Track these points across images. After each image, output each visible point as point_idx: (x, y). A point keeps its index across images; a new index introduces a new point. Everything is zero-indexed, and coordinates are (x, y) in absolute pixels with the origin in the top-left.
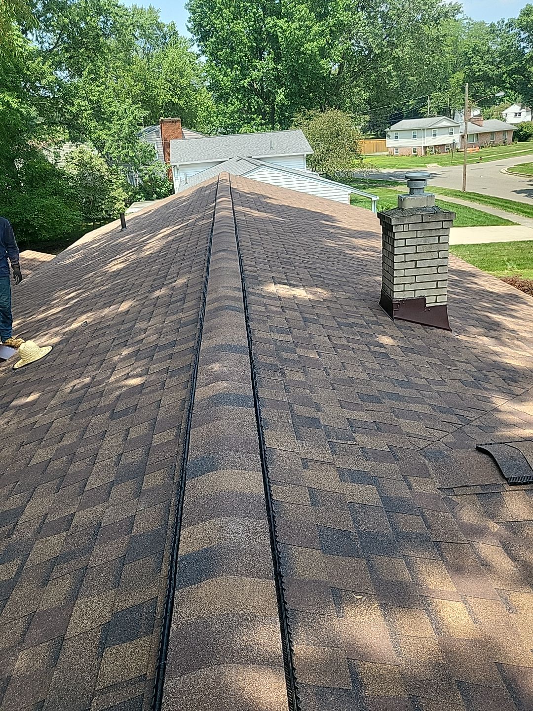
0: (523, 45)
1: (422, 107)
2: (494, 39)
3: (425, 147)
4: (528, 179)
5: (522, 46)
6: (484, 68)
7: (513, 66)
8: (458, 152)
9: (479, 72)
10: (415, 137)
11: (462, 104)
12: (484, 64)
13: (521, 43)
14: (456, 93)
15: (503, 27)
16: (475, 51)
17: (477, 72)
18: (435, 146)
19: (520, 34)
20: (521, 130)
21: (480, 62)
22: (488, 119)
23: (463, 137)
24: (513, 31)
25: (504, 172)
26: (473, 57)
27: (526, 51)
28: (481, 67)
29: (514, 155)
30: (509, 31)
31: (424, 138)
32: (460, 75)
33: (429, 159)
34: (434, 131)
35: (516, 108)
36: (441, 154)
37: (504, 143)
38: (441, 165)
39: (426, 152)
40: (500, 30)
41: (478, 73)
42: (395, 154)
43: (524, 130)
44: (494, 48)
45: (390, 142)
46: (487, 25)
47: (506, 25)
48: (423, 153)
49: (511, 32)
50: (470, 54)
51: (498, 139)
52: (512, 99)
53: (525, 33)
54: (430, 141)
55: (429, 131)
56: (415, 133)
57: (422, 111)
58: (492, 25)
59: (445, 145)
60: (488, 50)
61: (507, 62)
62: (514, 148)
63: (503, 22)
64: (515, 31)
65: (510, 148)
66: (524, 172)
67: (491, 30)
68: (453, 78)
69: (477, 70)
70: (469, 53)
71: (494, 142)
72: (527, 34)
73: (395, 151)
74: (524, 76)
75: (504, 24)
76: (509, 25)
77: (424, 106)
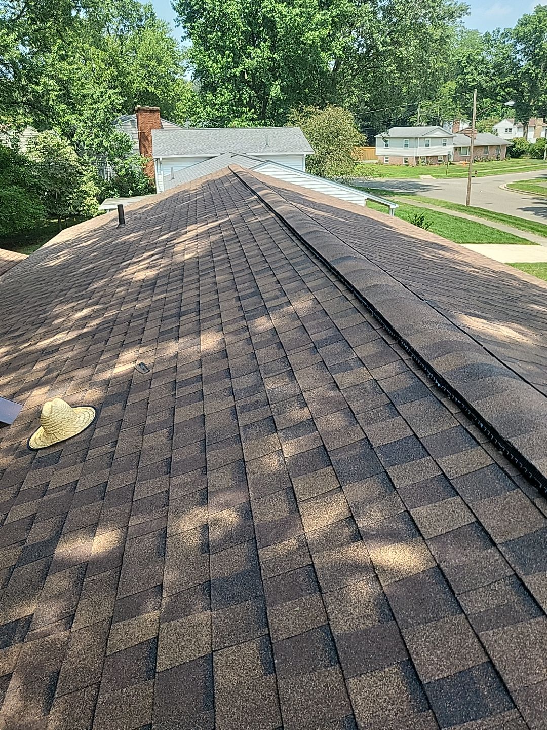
0: (519, 57)
1: (411, 115)
2: (489, 49)
3: (417, 158)
4: (531, 197)
5: (517, 58)
6: (478, 78)
7: (508, 79)
8: (450, 164)
9: (473, 82)
10: (406, 145)
11: (452, 115)
12: (478, 75)
13: (517, 55)
14: (447, 103)
15: (499, 37)
16: (470, 60)
17: (470, 82)
18: (427, 157)
19: (515, 45)
20: (514, 146)
21: (474, 72)
22: (480, 132)
23: (456, 149)
24: (509, 42)
25: (503, 188)
26: (467, 66)
27: (522, 64)
28: (473, 77)
29: (509, 172)
30: (504, 42)
31: (417, 147)
32: (452, 85)
33: (421, 170)
34: (427, 141)
35: (506, 123)
36: (434, 166)
37: (497, 158)
38: (435, 177)
39: (418, 163)
40: (495, 40)
41: (472, 84)
42: (385, 163)
43: (517, 146)
44: (488, 58)
45: (380, 149)
46: (482, 35)
47: (502, 34)
48: (415, 164)
49: (506, 43)
50: (465, 63)
51: (492, 153)
52: (499, 114)
53: (521, 44)
54: (422, 151)
55: (421, 140)
56: (407, 141)
57: (411, 120)
58: (487, 35)
59: (437, 156)
60: (483, 60)
61: (501, 74)
62: (508, 164)
63: (499, 32)
64: (511, 42)
65: (503, 164)
66: (526, 189)
67: (486, 39)
68: (444, 87)
69: (471, 80)
70: (463, 62)
71: (487, 156)
72: (523, 46)
73: (385, 159)
74: (517, 90)
75: (500, 34)
76: (505, 35)
77: (413, 114)
